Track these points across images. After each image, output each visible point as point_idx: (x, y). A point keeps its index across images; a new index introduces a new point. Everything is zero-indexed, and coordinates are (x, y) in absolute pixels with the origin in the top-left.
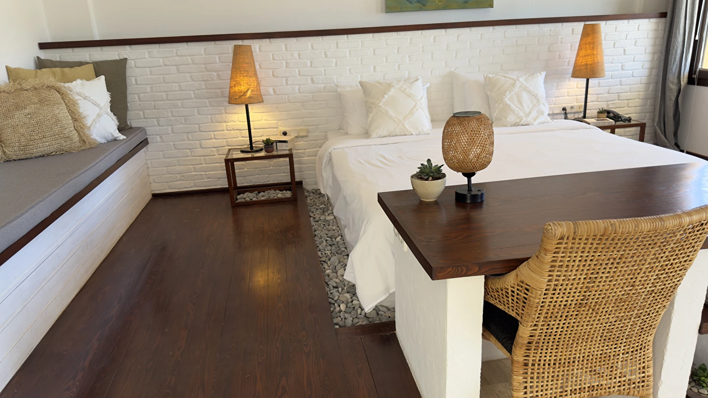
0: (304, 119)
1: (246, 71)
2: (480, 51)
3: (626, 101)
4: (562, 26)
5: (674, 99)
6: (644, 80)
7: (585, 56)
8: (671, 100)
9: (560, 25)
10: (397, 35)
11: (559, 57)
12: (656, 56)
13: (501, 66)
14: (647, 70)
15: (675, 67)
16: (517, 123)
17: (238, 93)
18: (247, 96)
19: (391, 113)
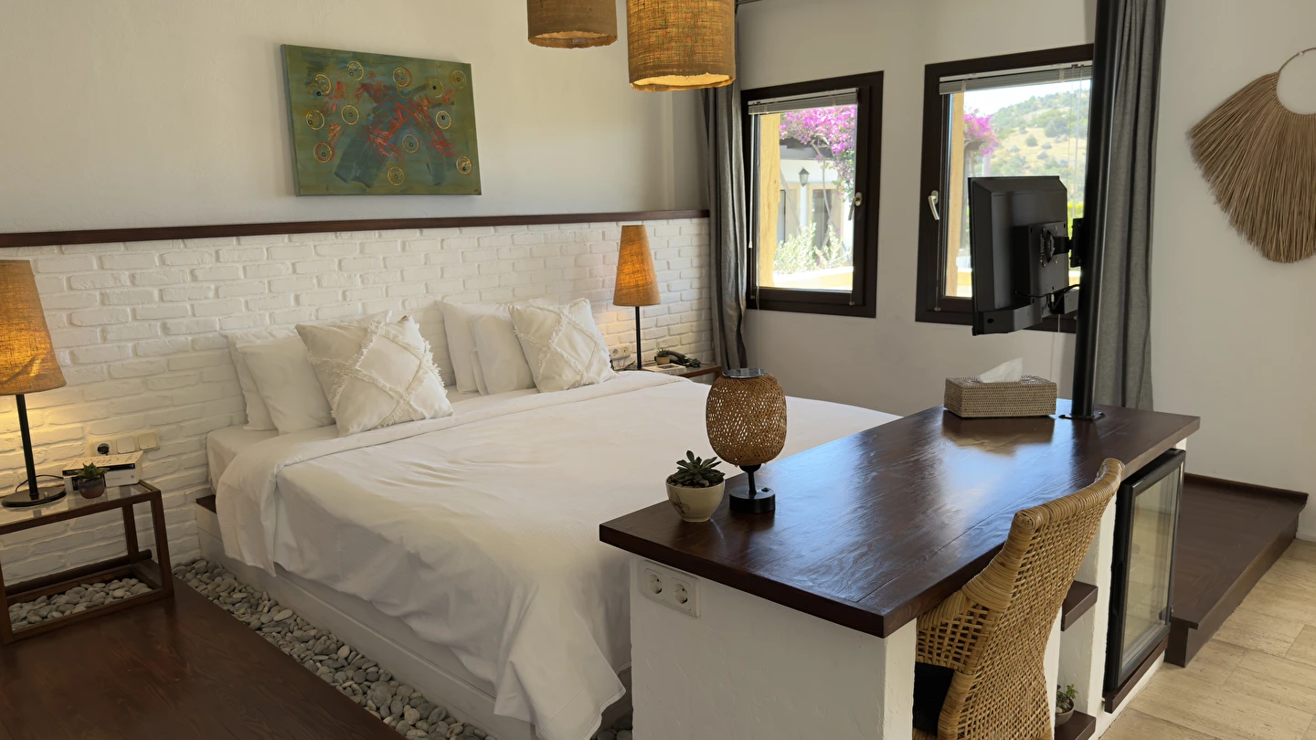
0: (151, 413)
1: (25, 318)
2: (479, 266)
3: (678, 337)
4: (589, 226)
5: (735, 329)
6: (695, 304)
7: (633, 273)
8: (732, 332)
9: (585, 225)
10: (337, 237)
11: (591, 275)
12: (704, 271)
13: (513, 290)
14: (696, 290)
15: (730, 285)
16: (577, 381)
17: (7, 368)
18: (32, 375)
19: (382, 382)
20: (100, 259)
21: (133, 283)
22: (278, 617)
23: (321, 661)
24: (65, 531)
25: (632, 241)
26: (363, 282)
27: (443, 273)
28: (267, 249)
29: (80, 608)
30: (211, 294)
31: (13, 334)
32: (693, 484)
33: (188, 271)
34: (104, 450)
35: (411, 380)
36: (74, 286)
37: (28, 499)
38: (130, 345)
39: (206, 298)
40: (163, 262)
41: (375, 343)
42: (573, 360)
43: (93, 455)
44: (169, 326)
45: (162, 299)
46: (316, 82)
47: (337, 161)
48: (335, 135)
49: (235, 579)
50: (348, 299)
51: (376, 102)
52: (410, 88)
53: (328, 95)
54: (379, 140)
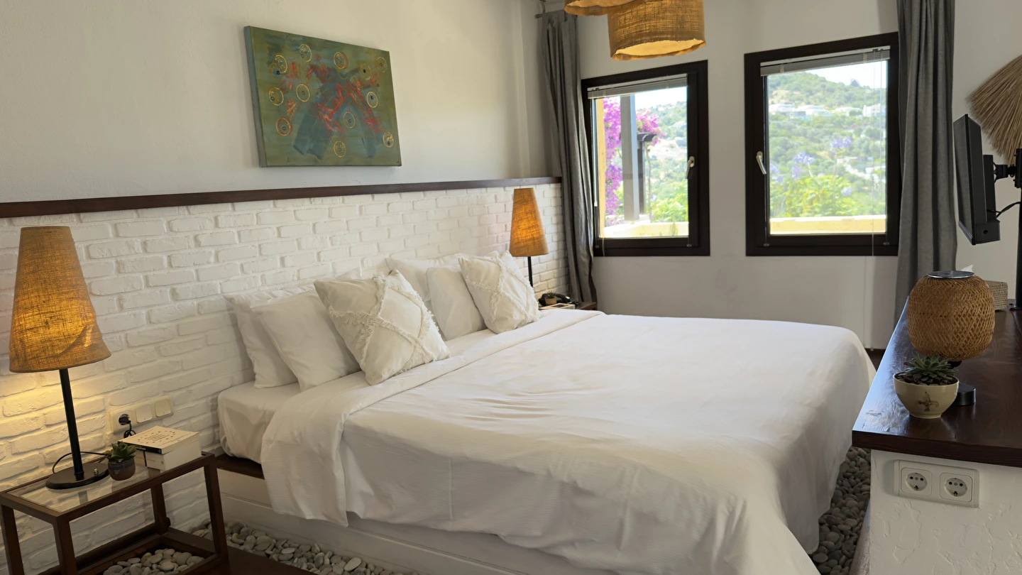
0: (164, 379)
4: (486, 191)
15: (582, 237)
16: (522, 320)
17: (60, 340)
18: (86, 345)
20: (115, 226)
21: (145, 250)
22: (348, 567)
26: (332, 244)
30: (212, 259)
31: (64, 303)
33: (192, 237)
34: (124, 420)
35: (420, 326)
37: (73, 479)
38: (144, 312)
39: (208, 263)
40: (171, 229)
42: (516, 302)
43: (114, 427)
44: (178, 291)
45: (170, 265)
46: (275, 61)
47: (295, 134)
48: (292, 111)
50: (322, 260)
51: (322, 82)
52: (347, 71)
53: (285, 74)
54: (326, 117)
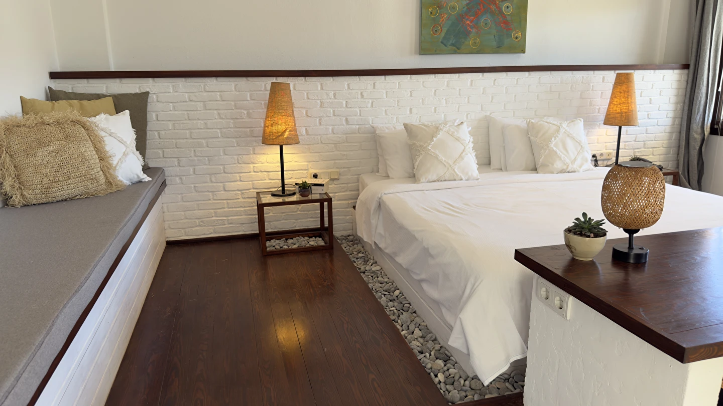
0: (336, 161)
1: (284, 110)
2: (515, 96)
3: (651, 150)
4: (594, 74)
5: (698, 148)
6: (668, 129)
7: (620, 104)
8: (695, 149)
9: (591, 72)
10: (435, 77)
11: (591, 105)
12: (679, 106)
13: (536, 111)
14: (671, 119)
15: (698, 117)
16: (563, 169)
17: (275, 133)
18: (285, 137)
19: (441, 157)
20: (321, 85)
21: (335, 97)
22: (374, 269)
23: (384, 295)
24: (297, 211)
25: (623, 84)
26: (446, 103)
27: (492, 99)
28: (399, 83)
29: (295, 246)
30: (369, 105)
31: (280, 117)
32: (581, 235)
33: (360, 93)
34: (315, 176)
35: (457, 157)
36: (309, 98)
37: (281, 194)
38: (331, 128)
39: (367, 107)
40: (349, 88)
41: (441, 135)
42: (563, 156)
43: (311, 178)
44: (349, 120)
45: (347, 106)
47: (443, 34)
48: (443, 20)
49: (363, 247)
50: (437, 112)
54: (468, 22)
